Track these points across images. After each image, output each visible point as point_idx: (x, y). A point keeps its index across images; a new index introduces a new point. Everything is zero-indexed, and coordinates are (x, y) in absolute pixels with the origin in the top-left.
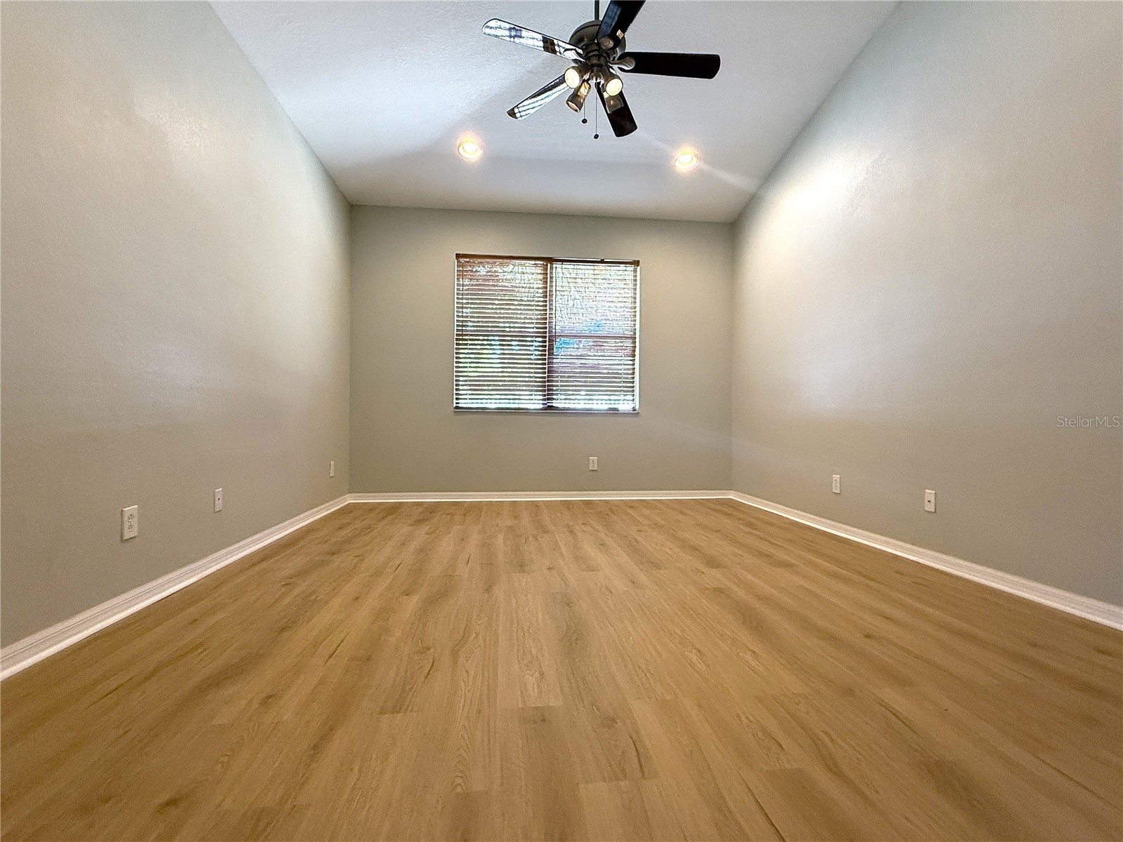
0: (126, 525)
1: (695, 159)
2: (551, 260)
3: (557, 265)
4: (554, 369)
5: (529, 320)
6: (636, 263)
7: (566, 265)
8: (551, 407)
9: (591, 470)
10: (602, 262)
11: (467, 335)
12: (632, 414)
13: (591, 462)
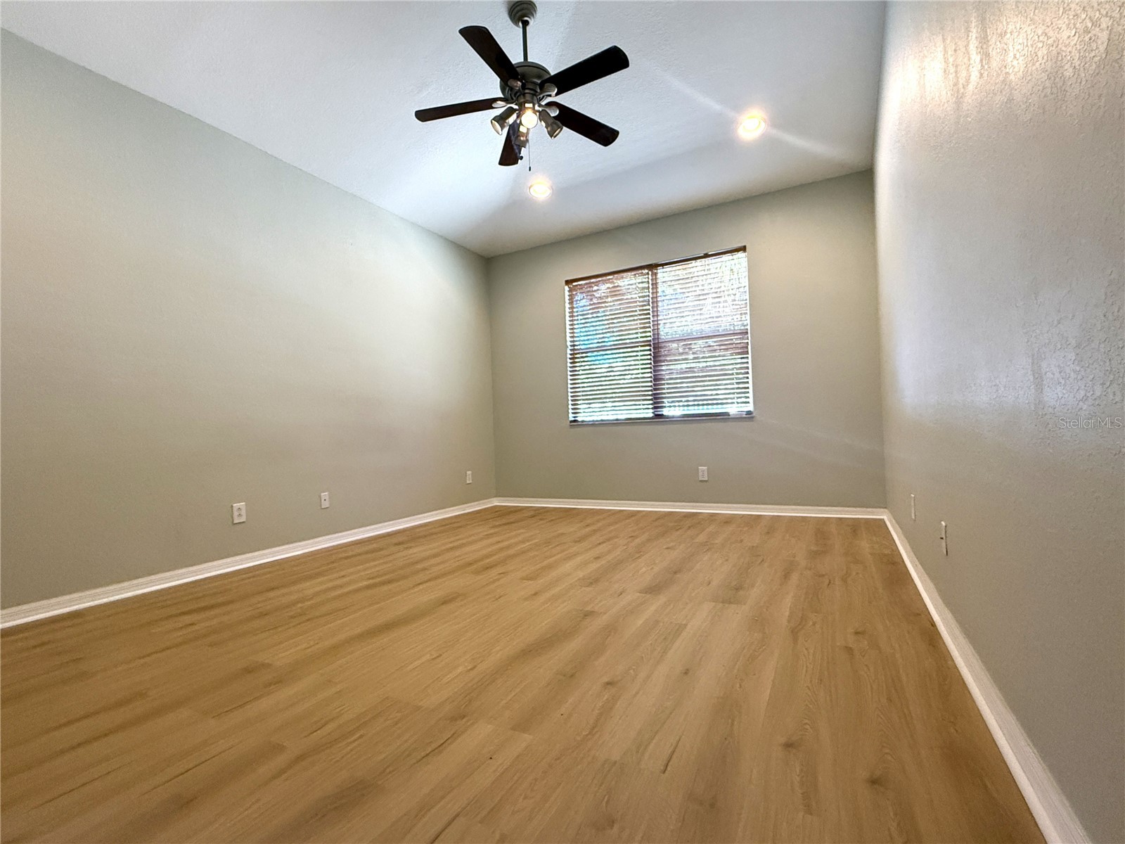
0: (236, 514)
1: (763, 124)
2: (652, 267)
3: (660, 270)
4: (660, 377)
5: (636, 332)
6: (744, 249)
7: (667, 269)
8: (661, 416)
9: (701, 481)
10: (706, 256)
11: (579, 353)
12: (745, 418)
13: (700, 471)
